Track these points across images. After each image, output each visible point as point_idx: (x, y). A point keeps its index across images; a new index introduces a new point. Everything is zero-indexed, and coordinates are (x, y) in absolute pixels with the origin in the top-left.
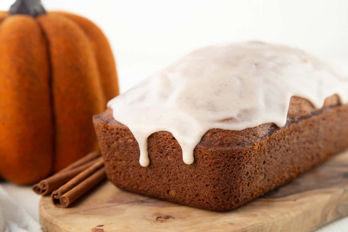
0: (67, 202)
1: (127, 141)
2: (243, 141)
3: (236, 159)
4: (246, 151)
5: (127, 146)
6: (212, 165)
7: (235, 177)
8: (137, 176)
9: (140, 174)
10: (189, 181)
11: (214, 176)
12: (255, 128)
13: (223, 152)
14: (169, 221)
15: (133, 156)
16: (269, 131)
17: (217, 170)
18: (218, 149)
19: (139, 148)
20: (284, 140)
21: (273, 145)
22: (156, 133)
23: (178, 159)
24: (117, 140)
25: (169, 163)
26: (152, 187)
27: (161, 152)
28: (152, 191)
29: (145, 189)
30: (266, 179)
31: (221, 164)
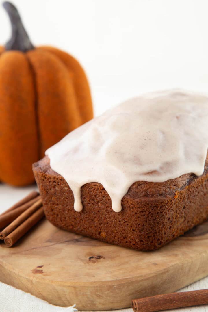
0: (10, 242)
1: (63, 188)
2: (165, 191)
3: (159, 208)
4: (168, 200)
5: (63, 193)
6: (137, 213)
7: (158, 223)
8: (72, 219)
9: (75, 217)
10: (118, 225)
11: (140, 222)
12: (175, 179)
13: (148, 203)
14: (100, 261)
15: (68, 201)
16: (188, 180)
17: (142, 217)
18: (143, 199)
19: (73, 195)
20: (202, 186)
21: (192, 192)
22: (88, 184)
23: (108, 206)
24: (54, 187)
25: (100, 210)
26: (85, 229)
27: (93, 200)
28: (86, 232)
29: (79, 230)
30: (186, 221)
31: (146, 212)
